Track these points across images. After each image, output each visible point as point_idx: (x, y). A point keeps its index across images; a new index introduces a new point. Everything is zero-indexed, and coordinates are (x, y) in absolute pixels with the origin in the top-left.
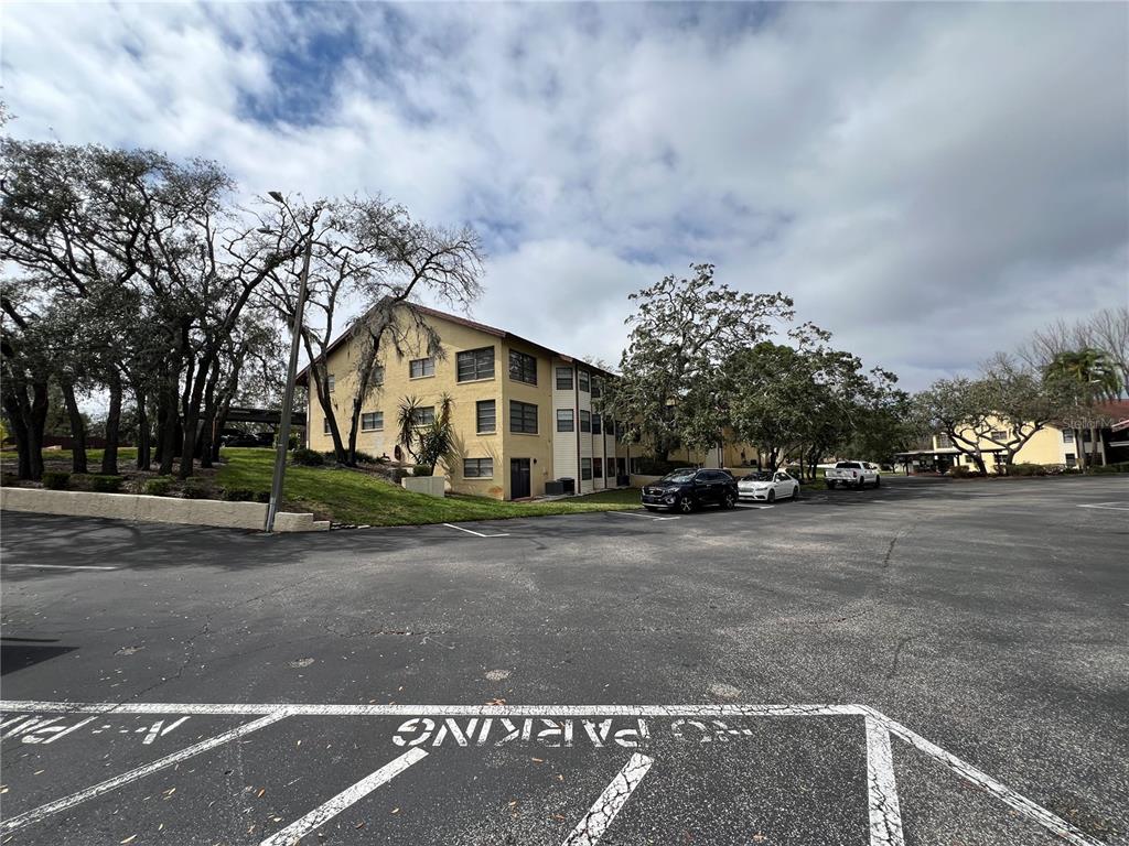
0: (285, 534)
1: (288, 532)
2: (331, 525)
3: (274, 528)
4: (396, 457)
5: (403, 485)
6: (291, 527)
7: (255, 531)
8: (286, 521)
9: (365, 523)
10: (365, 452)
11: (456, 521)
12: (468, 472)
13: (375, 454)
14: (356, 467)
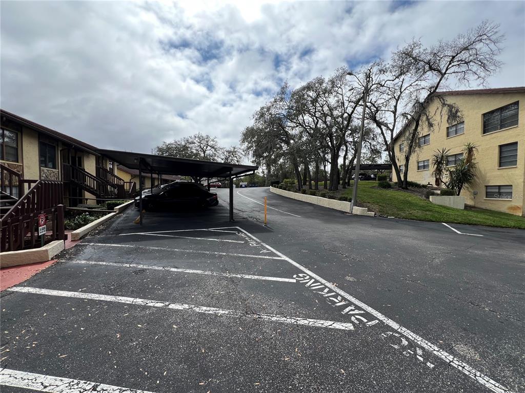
0: (356, 215)
1: (357, 215)
2: (375, 214)
3: (353, 213)
4: (436, 185)
5: (431, 199)
6: (358, 213)
7: (346, 213)
8: (357, 210)
9: (392, 216)
10: (416, 182)
11: (452, 223)
12: (488, 195)
13: (423, 182)
14: (408, 189)
